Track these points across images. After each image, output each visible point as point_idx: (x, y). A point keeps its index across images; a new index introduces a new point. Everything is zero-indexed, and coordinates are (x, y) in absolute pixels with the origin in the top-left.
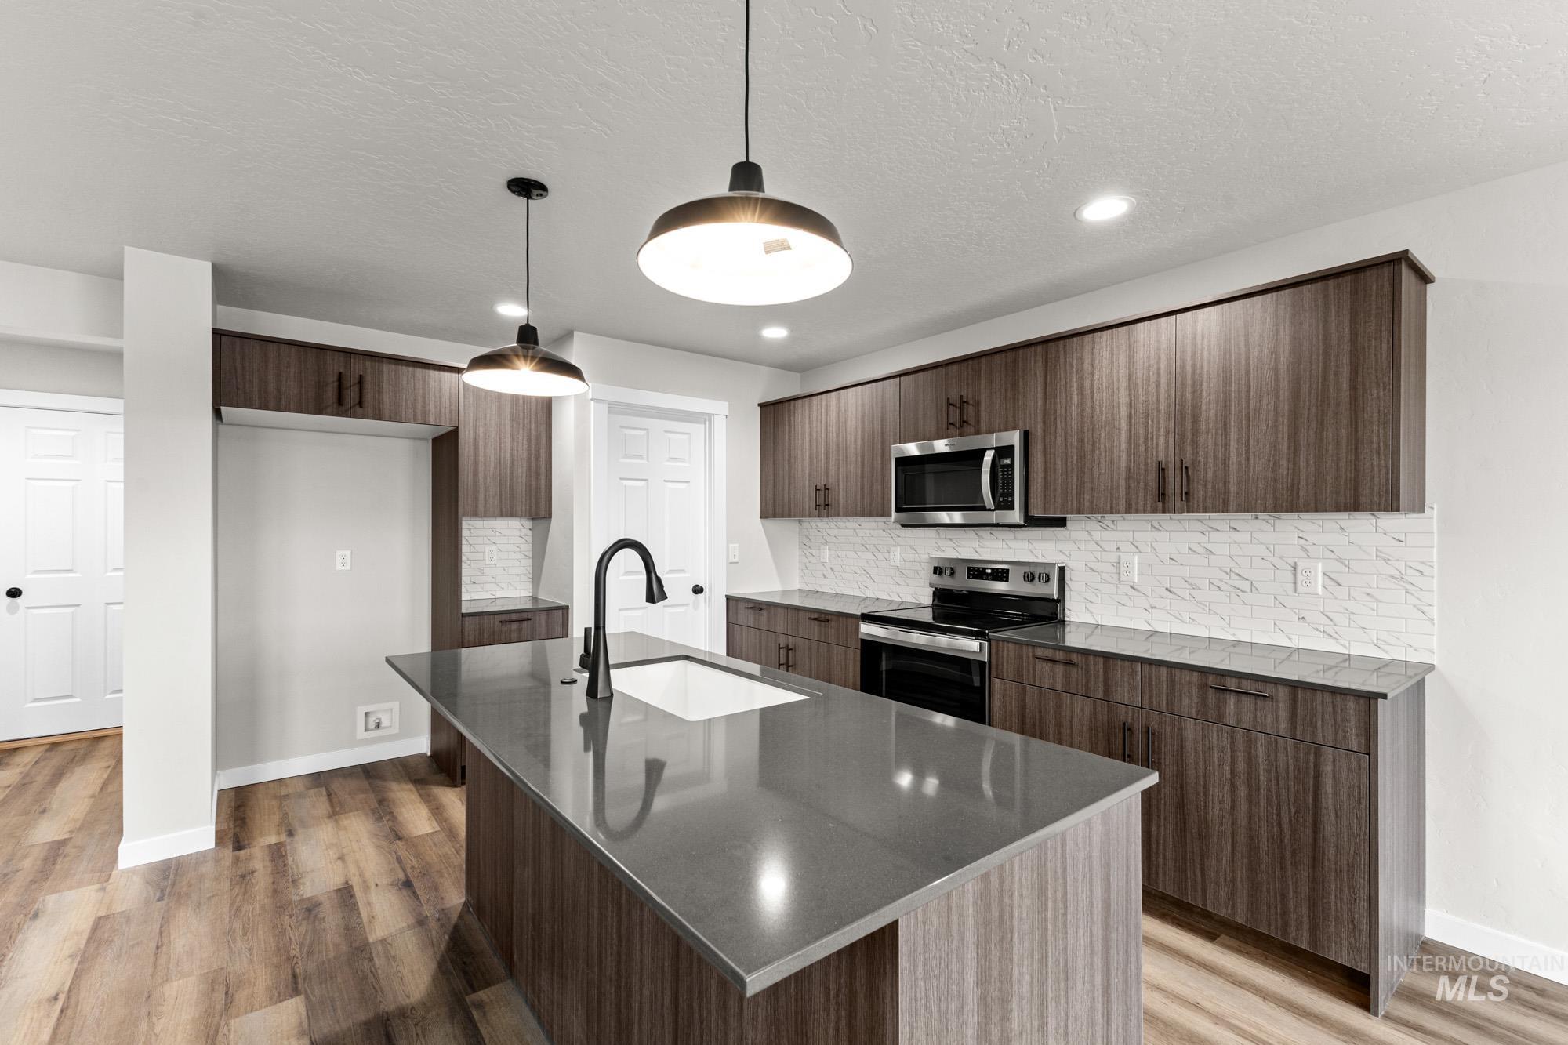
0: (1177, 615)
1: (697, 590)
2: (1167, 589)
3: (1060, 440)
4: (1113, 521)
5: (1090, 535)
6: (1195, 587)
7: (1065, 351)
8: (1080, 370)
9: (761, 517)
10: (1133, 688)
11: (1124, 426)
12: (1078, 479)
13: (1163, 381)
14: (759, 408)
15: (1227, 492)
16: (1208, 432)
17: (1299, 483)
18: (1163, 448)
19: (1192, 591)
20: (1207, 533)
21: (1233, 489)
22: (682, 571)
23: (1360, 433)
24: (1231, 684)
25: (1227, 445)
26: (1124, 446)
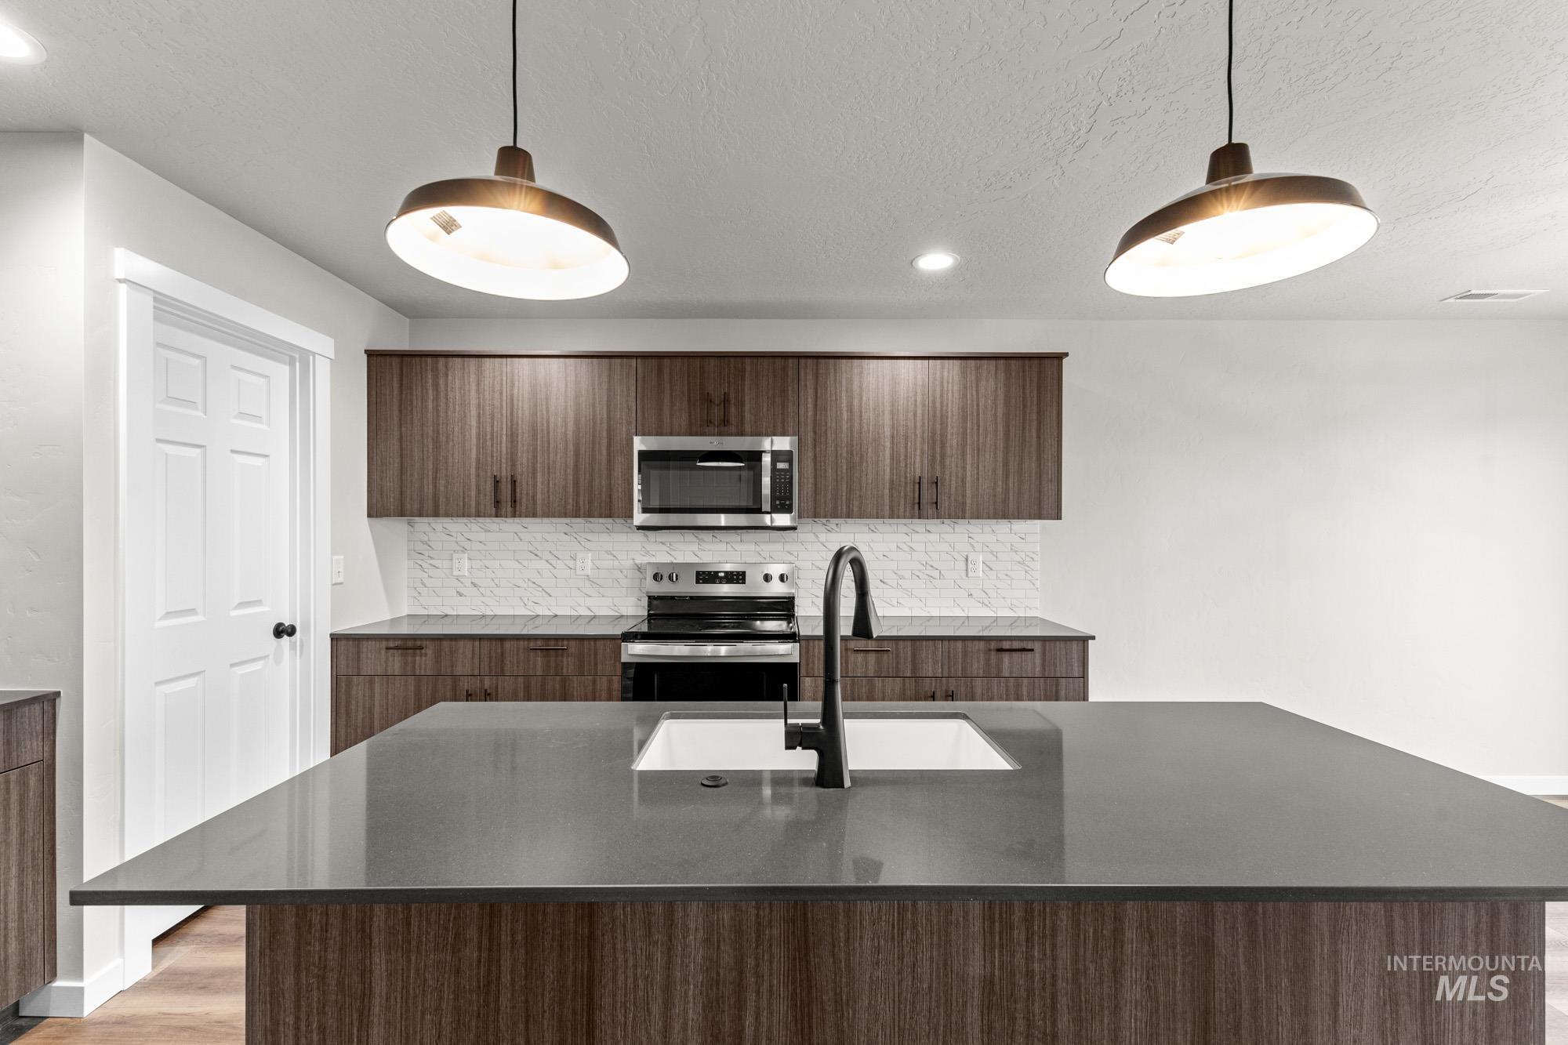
0: (888, 601)
1: (280, 631)
2: (881, 581)
3: (831, 449)
4: (837, 524)
5: (817, 537)
6: (902, 578)
7: (835, 370)
8: (850, 391)
9: (369, 515)
10: (935, 663)
11: (888, 444)
12: (847, 487)
13: (919, 412)
14: (365, 356)
15: (964, 503)
16: (952, 457)
17: (1009, 498)
18: (919, 466)
19: (900, 582)
20: (910, 534)
21: (968, 501)
22: (259, 603)
23: (1042, 467)
24: (1006, 645)
25: (964, 468)
26: (888, 461)
